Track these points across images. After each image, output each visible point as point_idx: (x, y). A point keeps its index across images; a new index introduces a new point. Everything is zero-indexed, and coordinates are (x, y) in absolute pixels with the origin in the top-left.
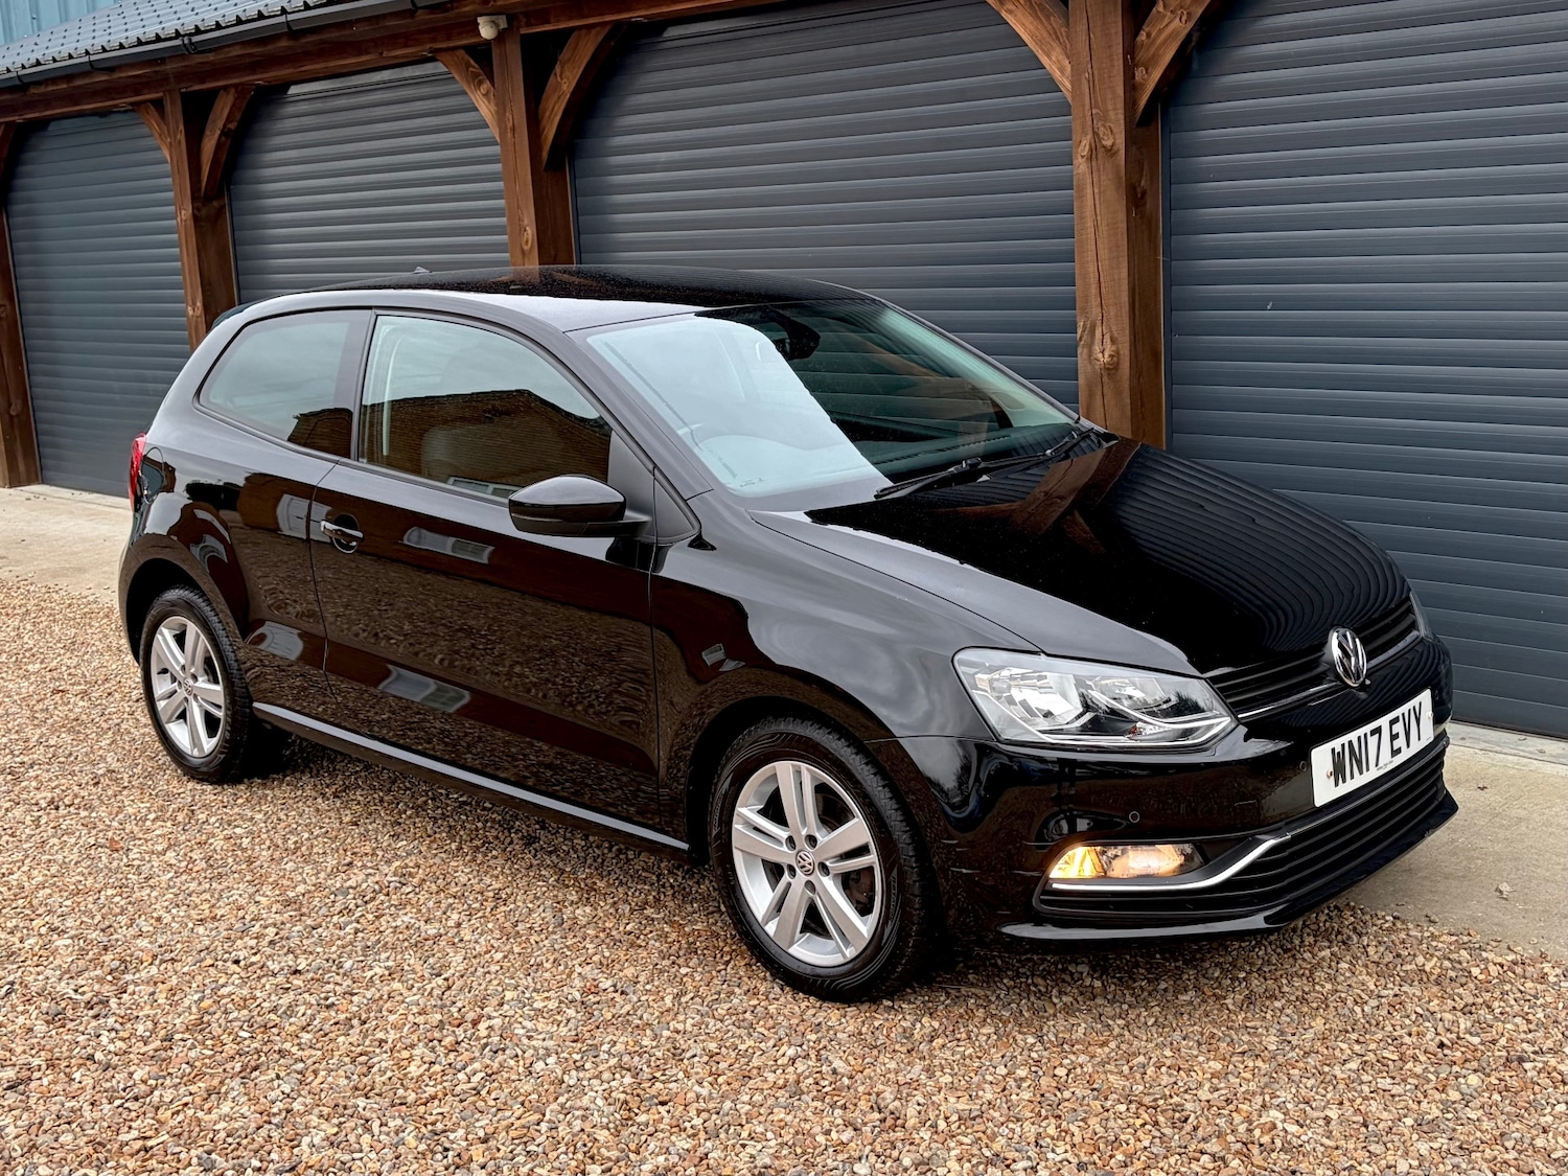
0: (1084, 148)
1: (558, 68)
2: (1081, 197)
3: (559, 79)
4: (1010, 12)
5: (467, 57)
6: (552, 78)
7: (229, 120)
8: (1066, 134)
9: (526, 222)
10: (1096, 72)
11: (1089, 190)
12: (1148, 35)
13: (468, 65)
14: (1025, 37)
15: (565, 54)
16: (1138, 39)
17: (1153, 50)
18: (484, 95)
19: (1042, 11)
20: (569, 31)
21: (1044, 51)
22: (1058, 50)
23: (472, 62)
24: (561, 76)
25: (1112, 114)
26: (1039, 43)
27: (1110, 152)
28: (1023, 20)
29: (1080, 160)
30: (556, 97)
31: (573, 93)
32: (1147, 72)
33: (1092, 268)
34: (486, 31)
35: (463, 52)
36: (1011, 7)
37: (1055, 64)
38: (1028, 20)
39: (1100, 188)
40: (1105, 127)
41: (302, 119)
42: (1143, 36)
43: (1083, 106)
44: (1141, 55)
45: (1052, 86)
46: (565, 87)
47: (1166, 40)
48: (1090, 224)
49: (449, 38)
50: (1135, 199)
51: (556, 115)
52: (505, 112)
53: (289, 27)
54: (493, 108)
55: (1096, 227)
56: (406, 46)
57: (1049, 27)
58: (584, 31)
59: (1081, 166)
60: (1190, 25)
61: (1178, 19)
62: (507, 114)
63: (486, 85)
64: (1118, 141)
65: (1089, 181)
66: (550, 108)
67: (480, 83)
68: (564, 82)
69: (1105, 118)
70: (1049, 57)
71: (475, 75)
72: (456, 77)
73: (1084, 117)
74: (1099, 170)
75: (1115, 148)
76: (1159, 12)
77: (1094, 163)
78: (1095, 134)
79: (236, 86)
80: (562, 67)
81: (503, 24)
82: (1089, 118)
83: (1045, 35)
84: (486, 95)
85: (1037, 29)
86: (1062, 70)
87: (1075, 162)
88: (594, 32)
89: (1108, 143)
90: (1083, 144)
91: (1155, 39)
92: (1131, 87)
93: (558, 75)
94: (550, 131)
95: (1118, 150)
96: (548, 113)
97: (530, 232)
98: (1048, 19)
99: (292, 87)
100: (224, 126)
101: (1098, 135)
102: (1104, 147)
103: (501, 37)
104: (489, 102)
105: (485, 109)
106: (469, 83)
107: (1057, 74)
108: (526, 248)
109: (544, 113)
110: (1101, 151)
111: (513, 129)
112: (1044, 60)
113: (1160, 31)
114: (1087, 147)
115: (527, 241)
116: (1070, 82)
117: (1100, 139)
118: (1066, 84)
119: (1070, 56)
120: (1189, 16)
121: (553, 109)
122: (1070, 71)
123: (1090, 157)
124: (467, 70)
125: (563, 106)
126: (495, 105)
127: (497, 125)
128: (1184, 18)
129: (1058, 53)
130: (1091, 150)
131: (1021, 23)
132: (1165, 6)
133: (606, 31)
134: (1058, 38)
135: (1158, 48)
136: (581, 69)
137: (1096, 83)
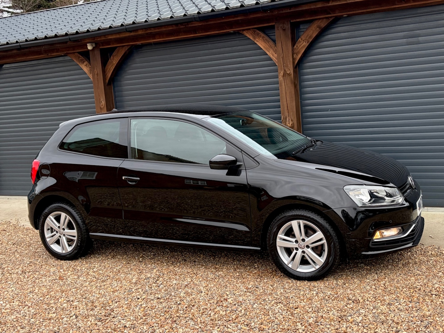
1: (112, 57)
2: (281, 85)
4: (257, 41)
5: (79, 55)
6: (110, 60)
8: (276, 71)
9: (102, 100)
10: (284, 55)
11: (283, 84)
12: (297, 46)
13: (79, 57)
14: (262, 47)
15: (114, 54)
16: (294, 47)
17: (298, 50)
18: (85, 65)
19: (267, 41)
20: (116, 48)
21: (268, 51)
22: (272, 50)
23: (81, 56)
24: (113, 59)
25: (289, 66)
26: (266, 49)
27: (289, 75)
28: (261, 43)
29: (281, 77)
30: (111, 65)
31: (117, 64)
32: (297, 55)
33: (285, 103)
34: (90, 47)
35: (77, 53)
36: (257, 40)
37: (271, 54)
38: (263, 43)
39: (286, 83)
40: (287, 68)
41: (11, 74)
42: (295, 47)
43: (281, 64)
44: (295, 51)
45: (271, 59)
46: (114, 62)
47: (302, 47)
48: (284, 92)
49: (74, 50)
50: (295, 86)
51: (111, 70)
52: (94, 69)
53: (20, 47)
54: (88, 69)
55: (286, 93)
56: (57, 52)
57: (269, 45)
58: (121, 47)
59: (281, 78)
60: (308, 44)
62: (95, 70)
63: (86, 63)
64: (291, 72)
65: (283, 82)
66: (109, 68)
67: (84, 62)
68: (114, 61)
69: (287, 66)
70: (269, 52)
71: (82, 60)
72: (75, 60)
73: (281, 66)
74: (286, 79)
75: (290, 74)
76: (300, 41)
77: (285, 77)
78: (285, 70)
80: (113, 57)
81: (94, 45)
82: (283, 66)
83: (268, 47)
84: (86, 65)
85: (265, 45)
86: (273, 55)
87: (279, 77)
88: (124, 47)
89: (288, 72)
90: (281, 73)
91: (299, 47)
92: (294, 59)
94: (109, 75)
95: (291, 74)
96: (108, 70)
97: (103, 103)
98: (268, 42)
99: (5, 65)
101: (285, 71)
102: (287, 73)
103: (94, 49)
104: (87, 67)
105: (86, 69)
106: (79, 62)
107: (271, 56)
108: (102, 107)
110: (287, 75)
111: (97, 74)
112: (268, 53)
113: (300, 45)
114: (283, 74)
115: (102, 105)
116: (276, 58)
117: (286, 72)
118: (275, 59)
119: (276, 52)
120: (308, 41)
121: (110, 68)
122: (276, 55)
123: (283, 76)
124: (79, 58)
125: (114, 67)
126: (90, 68)
127: (90, 73)
128: (306, 42)
129: (271, 51)
130: (284, 74)
131: (261, 44)
132: (301, 39)
133: (129, 47)
134: (271, 47)
135: (300, 49)
136: (120, 58)
137: (285, 58)
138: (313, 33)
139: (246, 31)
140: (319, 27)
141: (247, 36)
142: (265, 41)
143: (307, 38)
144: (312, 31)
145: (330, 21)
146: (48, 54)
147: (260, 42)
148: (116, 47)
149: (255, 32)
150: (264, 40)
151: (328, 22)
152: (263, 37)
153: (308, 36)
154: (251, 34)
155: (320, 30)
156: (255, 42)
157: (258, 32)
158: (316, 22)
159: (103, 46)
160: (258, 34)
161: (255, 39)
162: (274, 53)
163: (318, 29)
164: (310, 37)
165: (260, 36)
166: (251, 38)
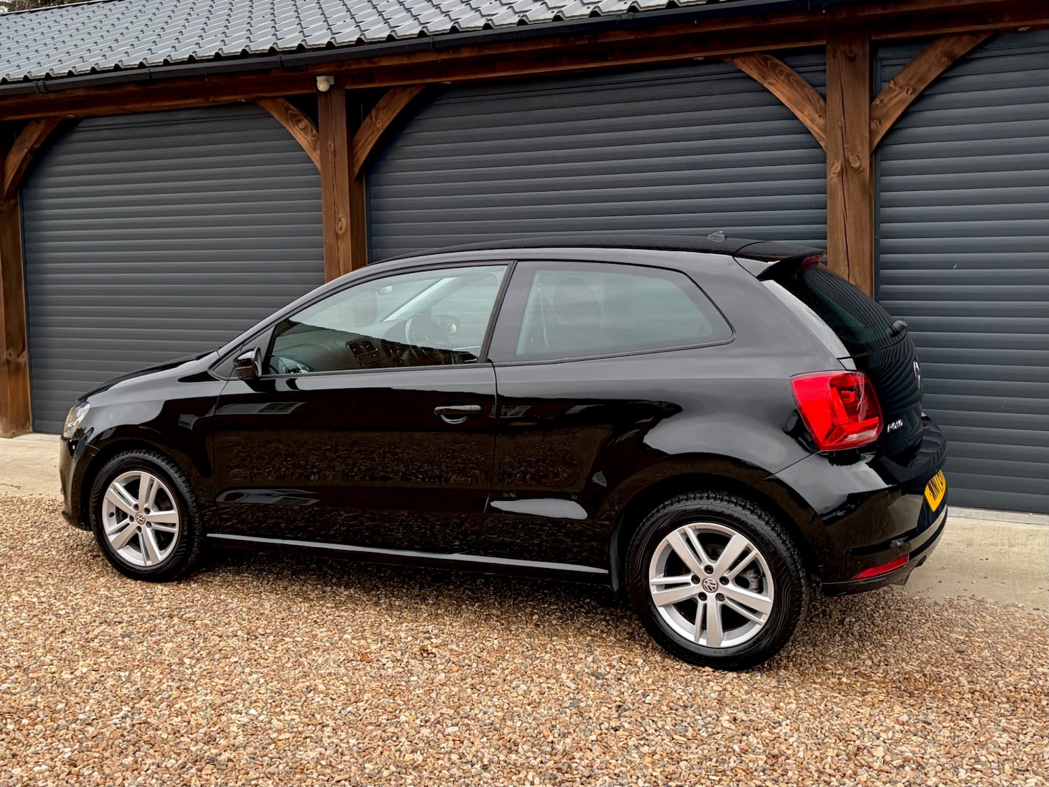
0: (837, 167)
1: (373, 112)
2: (834, 198)
3: (374, 120)
4: (771, 84)
5: (287, 103)
6: (367, 120)
7: (36, 142)
8: (822, 160)
9: (341, 215)
10: (847, 122)
11: (840, 194)
12: (882, 101)
13: (287, 109)
14: (783, 100)
15: (381, 103)
16: (873, 103)
17: (885, 110)
18: (301, 129)
19: (798, 84)
21: (798, 109)
22: (810, 108)
23: (292, 107)
24: (376, 119)
25: (859, 148)
26: (796, 105)
27: (858, 171)
28: (782, 90)
29: (833, 175)
30: (370, 131)
31: (385, 131)
32: (880, 123)
33: (841, 242)
34: (322, 86)
35: (283, 99)
36: (772, 81)
37: (807, 116)
38: (786, 89)
39: (848, 192)
40: (853, 155)
42: (877, 102)
43: (836, 143)
44: (877, 113)
45: (805, 130)
46: (379, 126)
47: (895, 105)
48: (840, 215)
49: (275, 90)
51: (369, 144)
52: (327, 141)
54: (309, 138)
55: (845, 217)
56: (232, 94)
57: (803, 95)
58: (398, 90)
59: (833, 179)
60: (914, 96)
61: (905, 92)
62: (329, 142)
63: (305, 123)
64: (864, 164)
65: (840, 188)
66: (364, 139)
67: (299, 121)
68: (380, 122)
69: (853, 150)
70: (803, 113)
71: (294, 116)
72: (276, 116)
73: (837, 150)
74: (848, 181)
75: (861, 169)
76: (890, 88)
77: (844, 177)
78: (846, 161)
79: (48, 118)
80: (378, 112)
81: (333, 82)
82: (841, 150)
83: (799, 98)
84: (304, 129)
85: (793, 95)
86: (812, 121)
87: (829, 177)
88: (408, 90)
89: (856, 166)
90: (836, 165)
91: (887, 104)
92: (872, 133)
93: (373, 117)
94: (363, 156)
95: (863, 171)
96: (361, 144)
97: (342, 223)
98: (802, 88)
100: (32, 146)
101: (848, 161)
102: (852, 167)
103: (332, 90)
104: (306, 134)
105: (302, 136)
106: (287, 120)
107: (808, 123)
108: (340, 233)
109: (359, 142)
110: (850, 172)
112: (798, 114)
113: (891, 99)
114: (839, 168)
115: (341, 228)
116: (820, 128)
117: (849, 163)
118: (816, 129)
119: (823, 113)
120: (914, 90)
121: (367, 140)
122: (821, 121)
123: (841, 174)
124: (287, 112)
125: (377, 138)
126: (314, 136)
127: (315, 149)
128: (910, 92)
129: (809, 110)
130: (842, 169)
131: (780, 91)
132: (895, 84)
133: (420, 89)
134: (809, 101)
135: (890, 109)
136: (395, 114)
137: (848, 129)
138: (929, 70)
139: (742, 59)
140: (947, 54)
141: (743, 70)
142: (790, 83)
143: (913, 82)
144: (926, 66)
145: (980, 41)
147: (778, 85)
148: (387, 89)
149: (766, 60)
151: (975, 45)
152: (788, 75)
153: (913, 76)
154: (756, 65)
155: (950, 64)
156: (766, 85)
157: (776, 61)
158: (942, 42)
159: (354, 83)
160: (774, 67)
161: (765, 79)
162: (817, 116)
163: (945, 59)
164: (921, 80)
165: (781, 72)
166: (755, 76)
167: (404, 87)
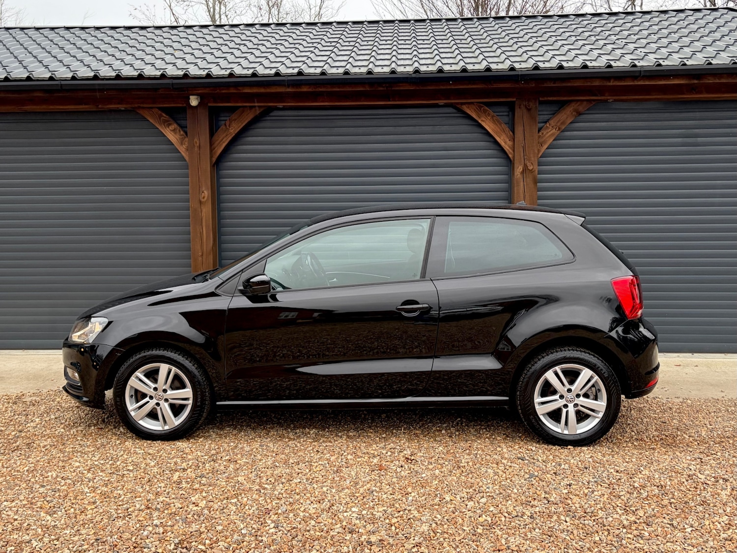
1: (228, 122)
3: (228, 127)
5: (160, 112)
6: (223, 127)
11: (522, 184)
12: (542, 134)
13: (160, 116)
14: (489, 130)
16: (539, 134)
17: (544, 138)
18: (171, 130)
19: (498, 122)
21: (498, 136)
22: (504, 136)
23: (164, 115)
24: (230, 126)
26: (496, 133)
30: (224, 135)
31: (236, 135)
35: (157, 109)
36: (484, 119)
37: (502, 140)
38: (492, 125)
44: (540, 140)
46: (232, 131)
47: (549, 136)
51: (224, 142)
52: (193, 139)
54: (178, 136)
57: (501, 127)
60: (559, 132)
61: (555, 130)
63: (174, 126)
65: (522, 180)
66: (221, 139)
67: (169, 125)
68: (232, 128)
69: (529, 160)
70: (500, 138)
71: (165, 122)
75: (533, 170)
76: (547, 127)
80: (230, 122)
82: (523, 159)
83: (499, 130)
84: (174, 130)
85: (495, 127)
86: (505, 143)
88: (254, 109)
91: (545, 135)
93: (227, 125)
94: (219, 151)
95: (535, 171)
96: (218, 142)
97: (207, 193)
98: (500, 124)
101: (526, 165)
104: (175, 133)
105: (172, 136)
106: (160, 124)
107: (503, 144)
111: (199, 147)
112: (497, 138)
115: (204, 198)
116: (509, 147)
117: (527, 167)
119: (511, 138)
120: (559, 129)
122: (510, 143)
123: (523, 173)
124: (160, 119)
125: (230, 139)
126: (181, 135)
128: (557, 130)
130: (523, 170)
132: (550, 125)
133: (262, 110)
134: (504, 131)
135: (547, 138)
136: (244, 124)
137: (526, 148)
138: (567, 118)
139: (467, 106)
140: (576, 111)
142: (495, 122)
143: (559, 124)
144: (565, 116)
145: (591, 105)
146: (98, 106)
147: (487, 122)
149: (480, 107)
150: (493, 120)
151: (589, 107)
152: (493, 116)
153: (559, 121)
155: (577, 116)
157: (486, 108)
159: (215, 102)
160: (485, 111)
161: (480, 118)
162: (508, 140)
164: (563, 123)
165: (489, 115)
166: (474, 116)
167: (251, 107)
